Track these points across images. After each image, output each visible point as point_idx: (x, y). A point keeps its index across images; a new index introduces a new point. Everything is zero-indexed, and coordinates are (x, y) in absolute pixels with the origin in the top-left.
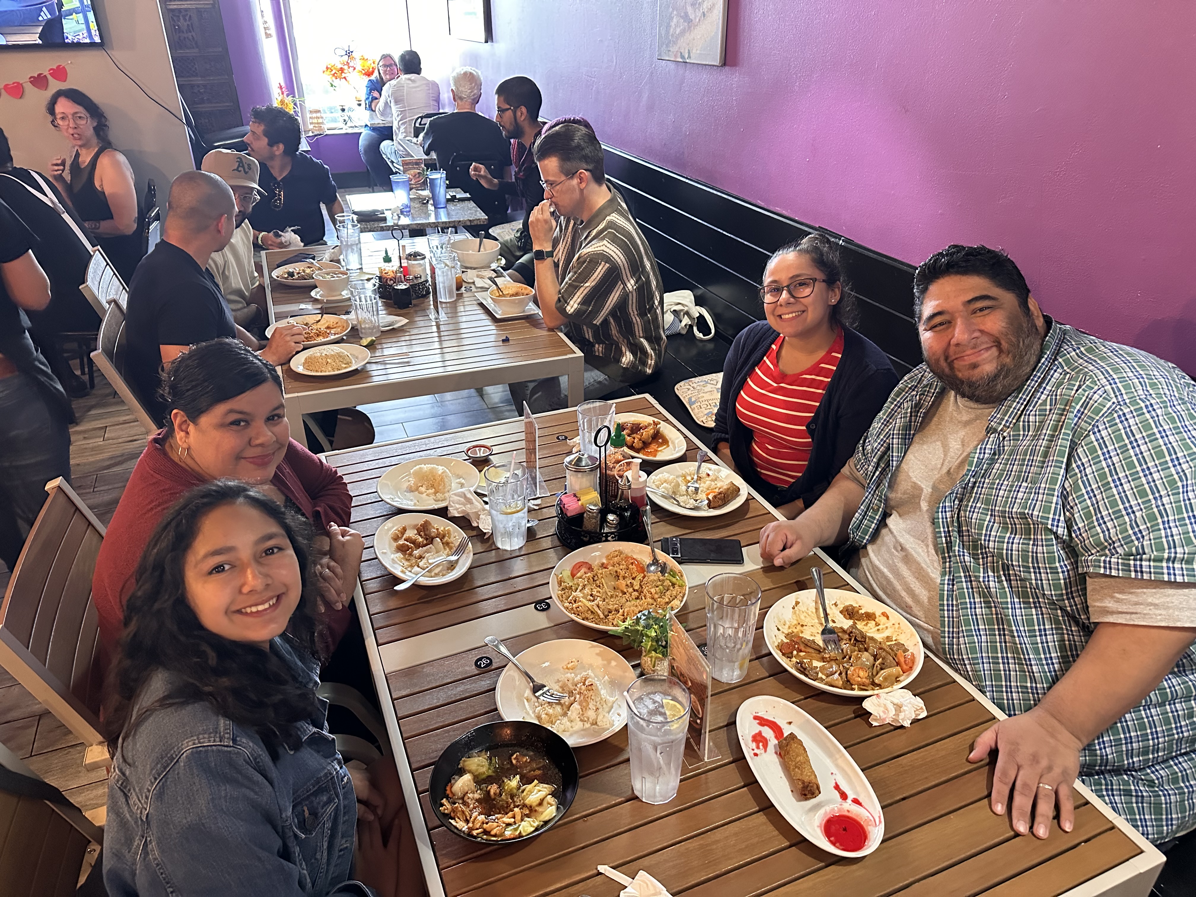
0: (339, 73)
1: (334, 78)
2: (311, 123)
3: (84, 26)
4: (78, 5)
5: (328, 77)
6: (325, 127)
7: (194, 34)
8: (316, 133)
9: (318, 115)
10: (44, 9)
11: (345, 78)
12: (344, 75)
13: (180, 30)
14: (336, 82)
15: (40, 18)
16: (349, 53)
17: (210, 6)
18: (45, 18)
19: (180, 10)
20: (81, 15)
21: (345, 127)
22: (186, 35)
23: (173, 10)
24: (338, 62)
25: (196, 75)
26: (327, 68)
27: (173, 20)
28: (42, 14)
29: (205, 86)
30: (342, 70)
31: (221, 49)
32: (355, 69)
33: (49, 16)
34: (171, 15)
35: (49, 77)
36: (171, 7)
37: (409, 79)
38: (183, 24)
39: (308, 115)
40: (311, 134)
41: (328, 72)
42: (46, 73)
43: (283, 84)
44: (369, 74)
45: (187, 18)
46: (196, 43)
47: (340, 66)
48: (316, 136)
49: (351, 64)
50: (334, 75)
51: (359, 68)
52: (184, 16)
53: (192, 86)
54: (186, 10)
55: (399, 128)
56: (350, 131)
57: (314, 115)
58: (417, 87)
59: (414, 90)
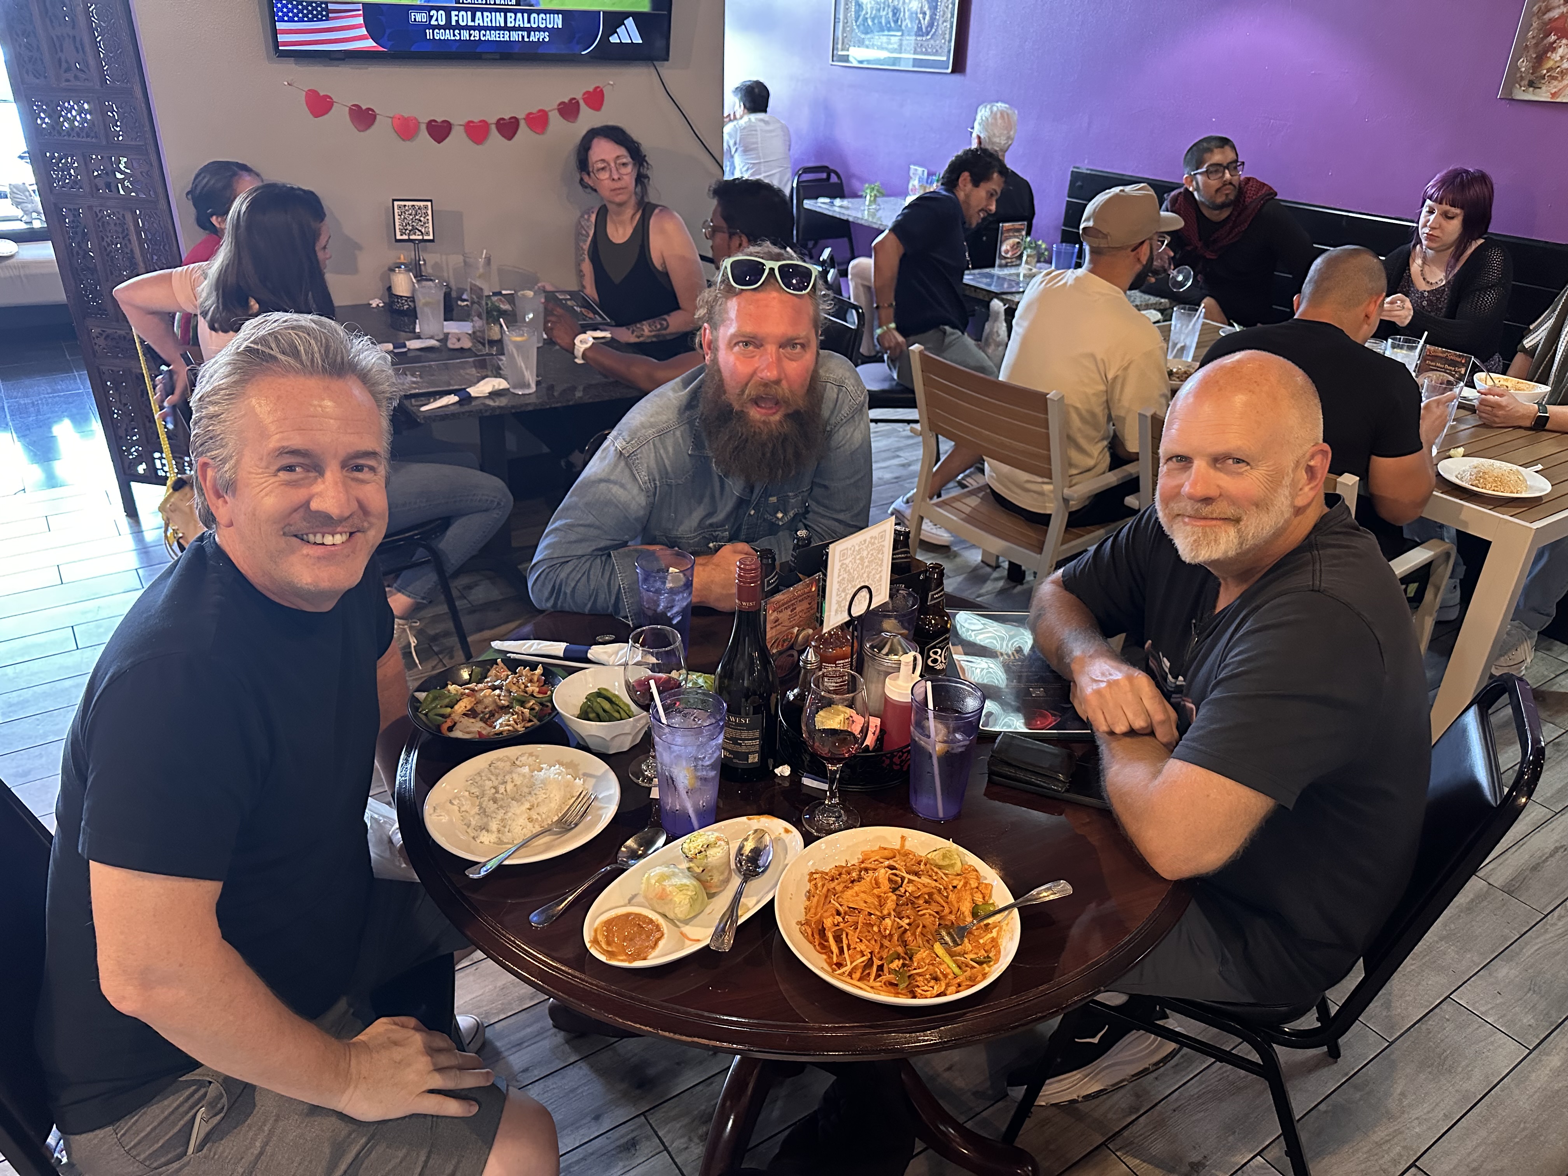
35: (582, 103)
42: (579, 96)
58: (771, 131)
59: (768, 135)
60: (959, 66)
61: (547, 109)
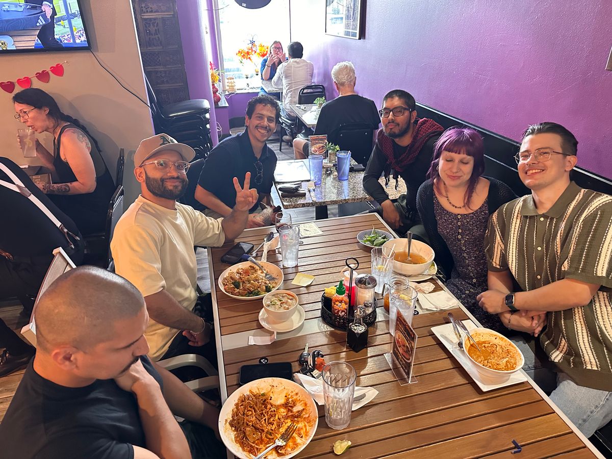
0: (246, 55)
1: (243, 58)
2: (228, 86)
3: (69, 30)
4: (65, 14)
5: (239, 57)
6: (236, 88)
7: (159, 36)
8: (230, 92)
9: (232, 80)
10: (41, 17)
11: (249, 58)
12: (249, 56)
13: (150, 33)
14: (244, 61)
15: (38, 24)
16: (252, 43)
17: (171, 16)
18: (41, 24)
19: (150, 19)
20: (67, 21)
21: (247, 88)
22: (154, 37)
23: (146, 19)
24: (245, 47)
25: (160, 65)
26: (239, 52)
27: (146, 27)
28: (39, 21)
29: (165, 72)
30: (248, 53)
31: (177, 47)
32: (256, 52)
33: (44, 23)
34: (144, 23)
35: (50, 73)
36: (145, 17)
37: (296, 62)
38: (152, 29)
39: (226, 81)
40: (227, 93)
41: (239, 54)
42: (48, 70)
43: (212, 62)
44: (263, 55)
45: (155, 25)
46: (161, 43)
47: (247, 51)
48: (230, 94)
49: (254, 49)
50: (243, 56)
51: (258, 51)
52: (153, 24)
53: (156, 72)
54: (155, 19)
55: (287, 95)
56: (251, 91)
57: (230, 81)
58: (299, 67)
59: (298, 69)
60: (362, 35)
61: (30, 77)
